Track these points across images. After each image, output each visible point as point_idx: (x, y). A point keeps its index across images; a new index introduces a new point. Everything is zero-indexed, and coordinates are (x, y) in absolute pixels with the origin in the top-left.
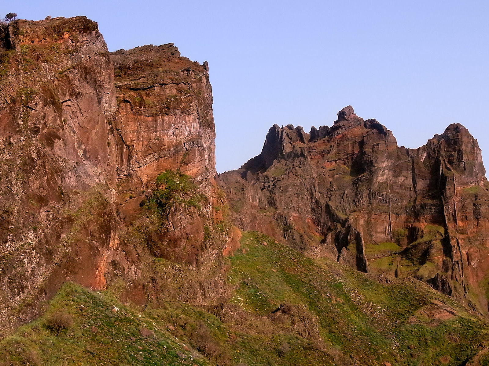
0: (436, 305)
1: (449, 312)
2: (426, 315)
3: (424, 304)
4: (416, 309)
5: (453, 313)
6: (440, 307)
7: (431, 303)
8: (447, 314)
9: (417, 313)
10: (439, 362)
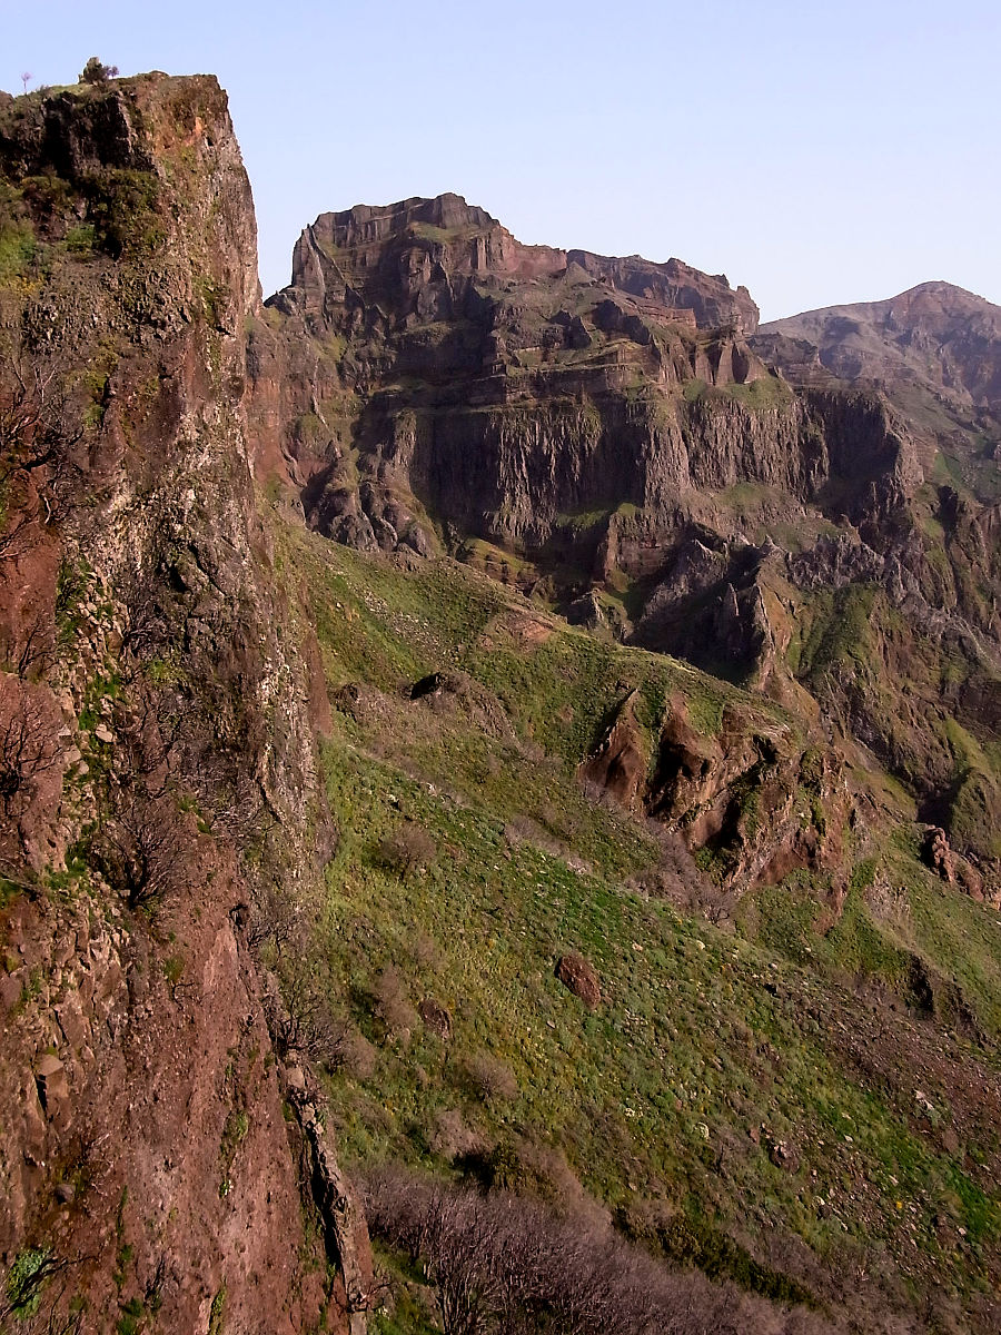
0: (518, 612)
1: (543, 625)
2: (506, 634)
3: (495, 611)
4: (484, 621)
5: (551, 627)
6: (526, 616)
7: (509, 609)
8: (542, 628)
9: (489, 628)
10: (557, 718)
